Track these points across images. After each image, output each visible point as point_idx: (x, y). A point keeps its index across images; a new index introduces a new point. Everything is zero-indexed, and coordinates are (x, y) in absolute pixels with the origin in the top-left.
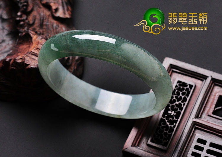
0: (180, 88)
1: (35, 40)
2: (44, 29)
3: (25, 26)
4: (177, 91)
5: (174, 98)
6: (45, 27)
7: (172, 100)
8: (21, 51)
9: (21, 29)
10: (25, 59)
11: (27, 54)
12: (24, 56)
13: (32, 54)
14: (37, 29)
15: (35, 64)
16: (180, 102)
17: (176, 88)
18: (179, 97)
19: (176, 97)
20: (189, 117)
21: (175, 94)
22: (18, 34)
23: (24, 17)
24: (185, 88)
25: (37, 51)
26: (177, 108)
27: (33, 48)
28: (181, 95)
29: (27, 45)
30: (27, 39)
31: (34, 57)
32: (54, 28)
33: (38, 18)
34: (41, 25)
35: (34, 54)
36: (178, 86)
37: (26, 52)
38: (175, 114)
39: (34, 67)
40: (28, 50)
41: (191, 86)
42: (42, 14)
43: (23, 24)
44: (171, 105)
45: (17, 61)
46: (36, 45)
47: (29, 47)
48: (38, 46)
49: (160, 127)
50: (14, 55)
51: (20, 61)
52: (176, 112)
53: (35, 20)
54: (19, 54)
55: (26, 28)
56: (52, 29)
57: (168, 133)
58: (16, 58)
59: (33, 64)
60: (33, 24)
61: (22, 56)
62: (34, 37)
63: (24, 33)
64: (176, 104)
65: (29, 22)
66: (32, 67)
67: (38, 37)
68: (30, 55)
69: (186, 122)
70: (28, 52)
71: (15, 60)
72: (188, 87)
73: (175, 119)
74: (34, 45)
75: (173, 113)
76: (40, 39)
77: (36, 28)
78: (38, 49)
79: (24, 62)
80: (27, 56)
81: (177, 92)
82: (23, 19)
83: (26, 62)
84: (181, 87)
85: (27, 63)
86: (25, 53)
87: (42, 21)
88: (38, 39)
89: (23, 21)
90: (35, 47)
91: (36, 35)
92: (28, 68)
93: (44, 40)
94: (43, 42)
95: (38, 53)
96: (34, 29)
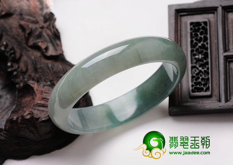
1: (37, 90)
2: (40, 72)
3: (20, 75)
6: (40, 70)
8: (25, 105)
9: (17, 80)
10: (34, 113)
11: (34, 108)
12: (31, 110)
13: (39, 106)
14: (33, 74)
15: (46, 116)
22: (15, 86)
23: (16, 66)
25: (43, 101)
27: (39, 99)
29: (30, 97)
30: (28, 90)
31: (42, 108)
32: (50, 69)
33: (29, 62)
34: (36, 70)
35: (41, 105)
37: (32, 106)
39: (46, 119)
40: (34, 103)
42: (33, 57)
43: (17, 74)
45: (25, 117)
46: (41, 95)
47: (34, 99)
48: (43, 95)
50: (20, 112)
51: (28, 117)
53: (27, 66)
54: (25, 109)
55: (21, 77)
56: (48, 71)
58: (24, 114)
59: (44, 116)
60: (27, 70)
62: (35, 86)
63: (22, 85)
65: (22, 69)
66: (43, 119)
68: (37, 108)
70: (34, 105)
71: (23, 117)
74: (38, 95)
76: (42, 87)
77: (31, 74)
78: (43, 99)
79: (34, 116)
80: (35, 109)
82: (14, 68)
85: (38, 117)
86: (31, 107)
87: (35, 64)
88: (40, 87)
89: (16, 70)
90: (40, 98)
91: (36, 84)
92: (39, 122)
93: (46, 87)
94: (47, 90)
95: (45, 103)
96: (30, 76)
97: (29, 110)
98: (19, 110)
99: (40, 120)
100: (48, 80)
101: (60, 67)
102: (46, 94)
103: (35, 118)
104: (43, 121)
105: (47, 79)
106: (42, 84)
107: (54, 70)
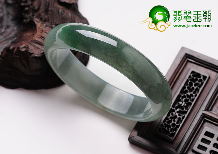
0: (193, 78)
1: (39, 28)
3: (30, 12)
4: (189, 81)
5: (186, 89)
6: (50, 13)
7: (184, 90)
8: (25, 38)
9: (26, 15)
10: (29, 48)
11: (31, 43)
12: (27, 44)
13: (36, 43)
14: (43, 14)
15: (39, 53)
16: (192, 93)
17: (189, 79)
18: (191, 88)
19: (188, 88)
20: (199, 109)
21: (187, 85)
22: (23, 20)
23: (29, 3)
24: (199, 79)
25: (41, 39)
26: (188, 99)
27: (37, 36)
28: (193, 86)
29: (32, 33)
30: (32, 26)
31: (37, 46)
32: (60, 14)
34: (47, 11)
35: (37, 42)
36: (192, 77)
37: (30, 41)
38: (185, 105)
39: (38, 56)
40: (32, 38)
41: (205, 77)
43: (28, 10)
44: (182, 95)
45: (21, 50)
46: (40, 34)
47: (33, 35)
48: (42, 34)
49: (169, 117)
50: (18, 43)
51: (23, 50)
52: (186, 103)
53: (40, 6)
54: (23, 42)
55: (31, 14)
56: (58, 15)
57: (176, 124)
58: (20, 46)
59: (37, 53)
60: (39, 9)
61: (25, 45)
62: (39, 24)
63: (29, 20)
64: (187, 95)
65: (34, 7)
66: (36, 56)
67: (43, 25)
68: (34, 44)
69: (196, 114)
70: (31, 41)
71: (19, 48)
72: (202, 78)
73: (184, 110)
74: (38, 33)
75: (183, 104)
77: (41, 13)
79: (28, 50)
80: (31, 45)
81: (190, 83)
83: (29, 51)
84: (195, 78)
85: (31, 52)
86: (28, 41)
89: (28, 6)
90: (39, 35)
91: (40, 23)
92: (31, 57)
93: (48, 28)
94: (47, 31)
95: (42, 42)
96: (39, 15)
97: (26, 44)
98: (18, 42)
99: (33, 55)
100: (55, 24)
101: (70, 15)
102: (46, 34)
103: (29, 52)
104: (36, 58)
105: (54, 22)
106: (45, 24)
107: (63, 16)
